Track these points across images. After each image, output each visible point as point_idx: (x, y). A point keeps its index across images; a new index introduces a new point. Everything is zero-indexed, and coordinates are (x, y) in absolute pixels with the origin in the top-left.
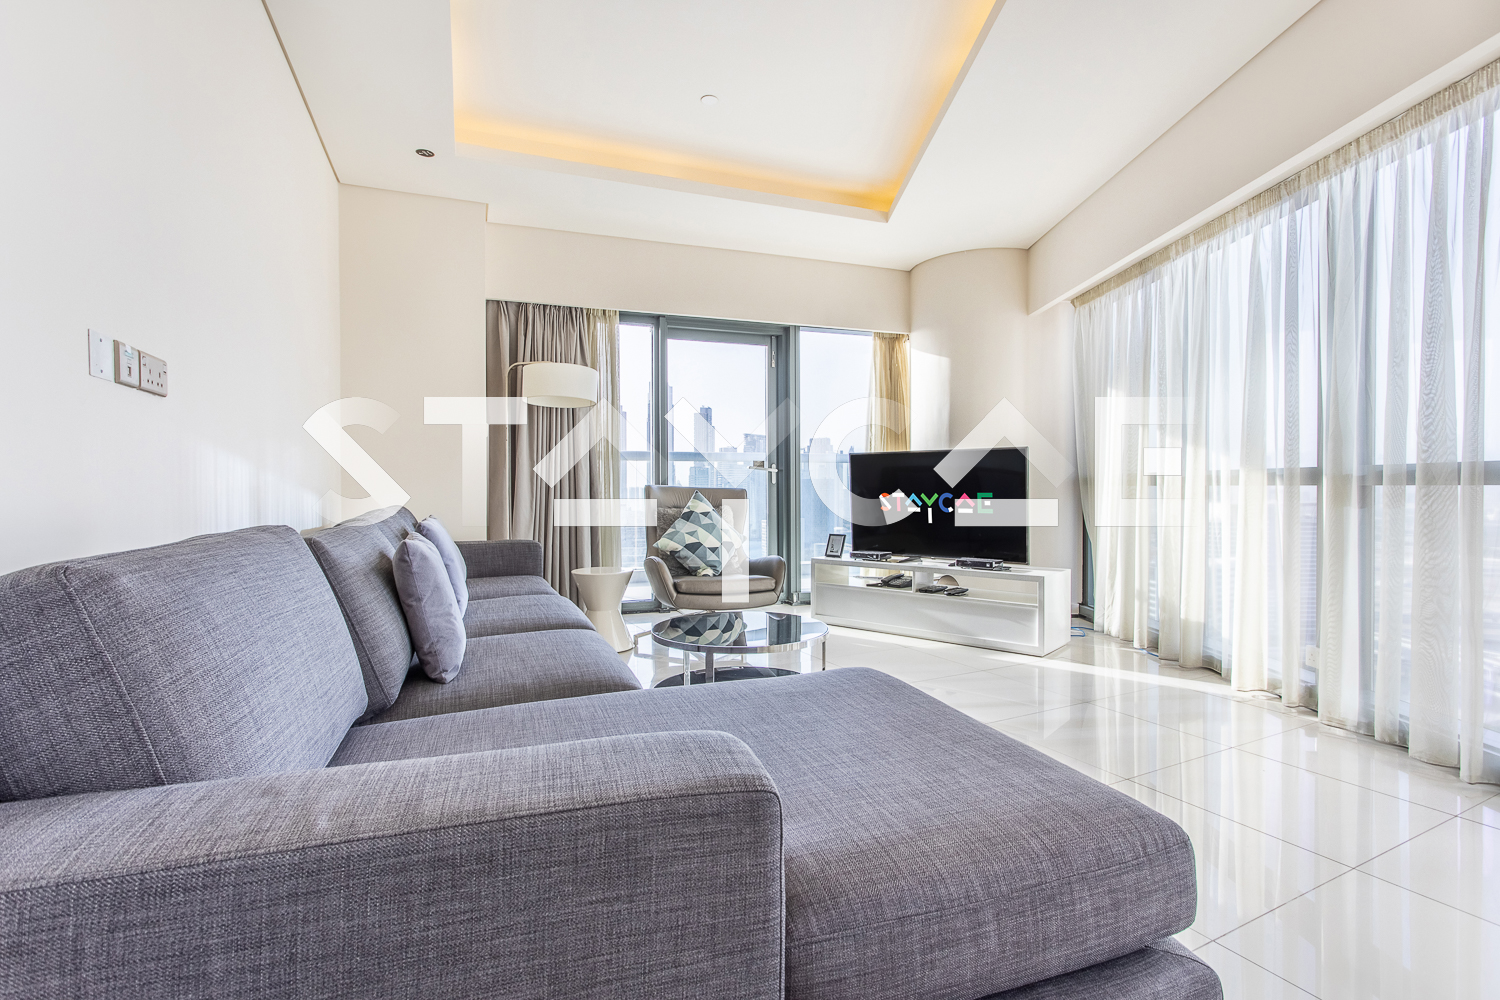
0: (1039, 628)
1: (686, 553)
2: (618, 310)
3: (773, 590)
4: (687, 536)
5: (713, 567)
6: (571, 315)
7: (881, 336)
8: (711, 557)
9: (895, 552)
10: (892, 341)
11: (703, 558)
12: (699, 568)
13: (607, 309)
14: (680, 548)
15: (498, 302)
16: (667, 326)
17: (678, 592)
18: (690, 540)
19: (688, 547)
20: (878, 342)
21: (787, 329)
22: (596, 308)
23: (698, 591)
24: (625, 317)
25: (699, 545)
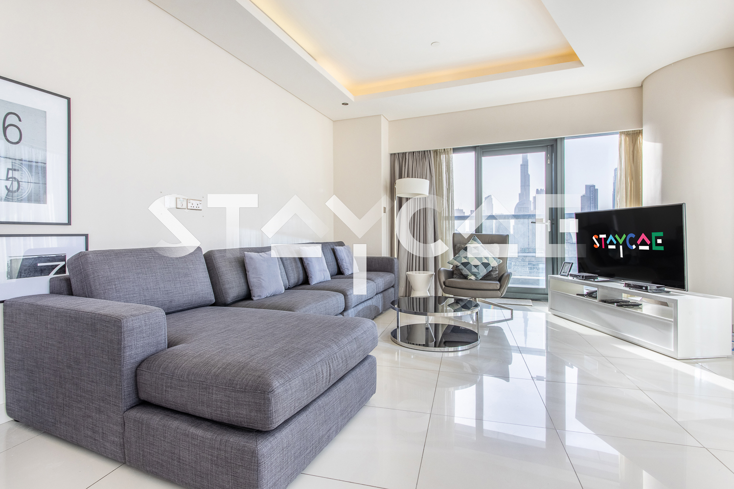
0: (674, 337)
1: (462, 267)
2: (452, 148)
3: (499, 290)
4: (463, 258)
5: (475, 275)
6: (424, 154)
7: (627, 134)
8: (474, 270)
9: (601, 275)
10: (634, 136)
11: (470, 270)
12: (468, 275)
13: (445, 148)
14: (459, 264)
15: (395, 154)
16: (482, 150)
17: (446, 286)
18: (464, 261)
19: (463, 264)
20: (623, 137)
21: (556, 140)
22: (440, 149)
23: (454, 286)
24: (455, 150)
25: (468, 263)
